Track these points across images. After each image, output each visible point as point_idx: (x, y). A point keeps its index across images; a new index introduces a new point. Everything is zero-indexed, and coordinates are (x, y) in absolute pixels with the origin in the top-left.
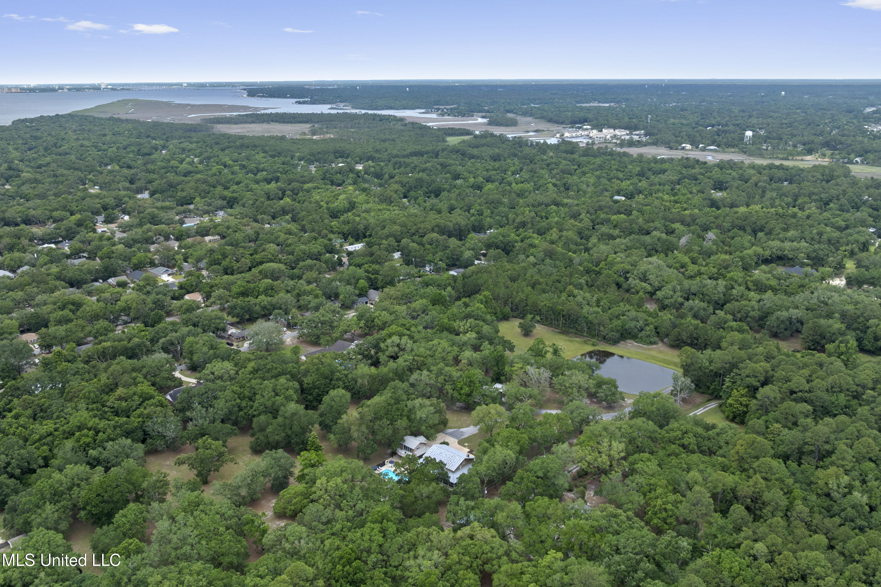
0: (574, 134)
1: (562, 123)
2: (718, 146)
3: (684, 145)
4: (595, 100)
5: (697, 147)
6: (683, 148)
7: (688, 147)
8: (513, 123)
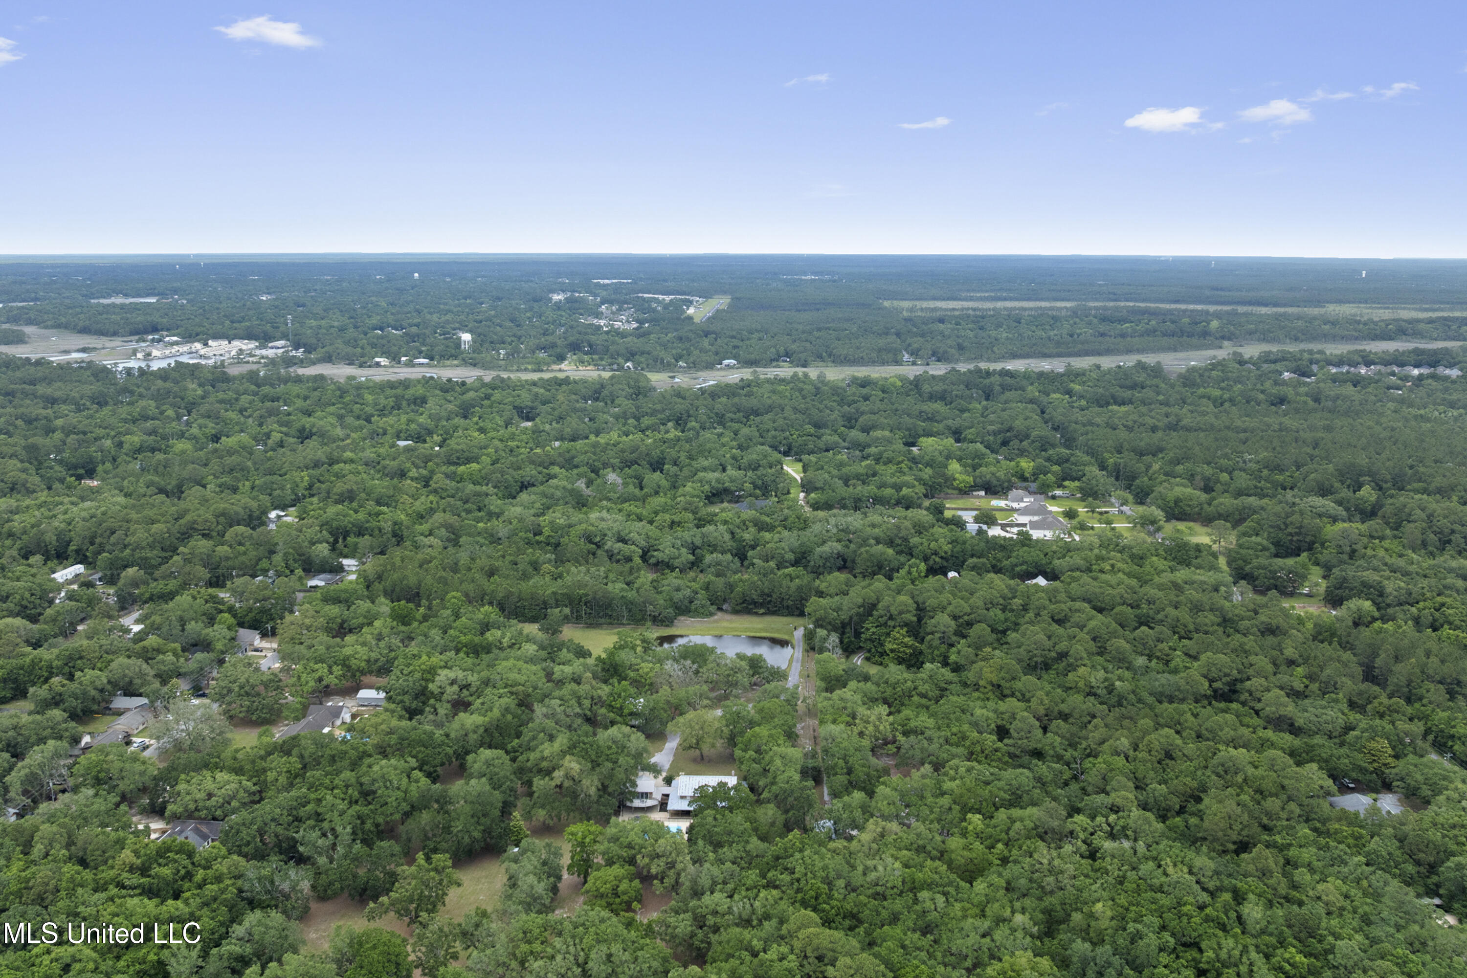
0: (167, 352)
1: (115, 334)
2: (432, 359)
3: (377, 359)
4: (117, 293)
5: (399, 362)
6: (378, 364)
7: (383, 361)
8: (19, 339)
